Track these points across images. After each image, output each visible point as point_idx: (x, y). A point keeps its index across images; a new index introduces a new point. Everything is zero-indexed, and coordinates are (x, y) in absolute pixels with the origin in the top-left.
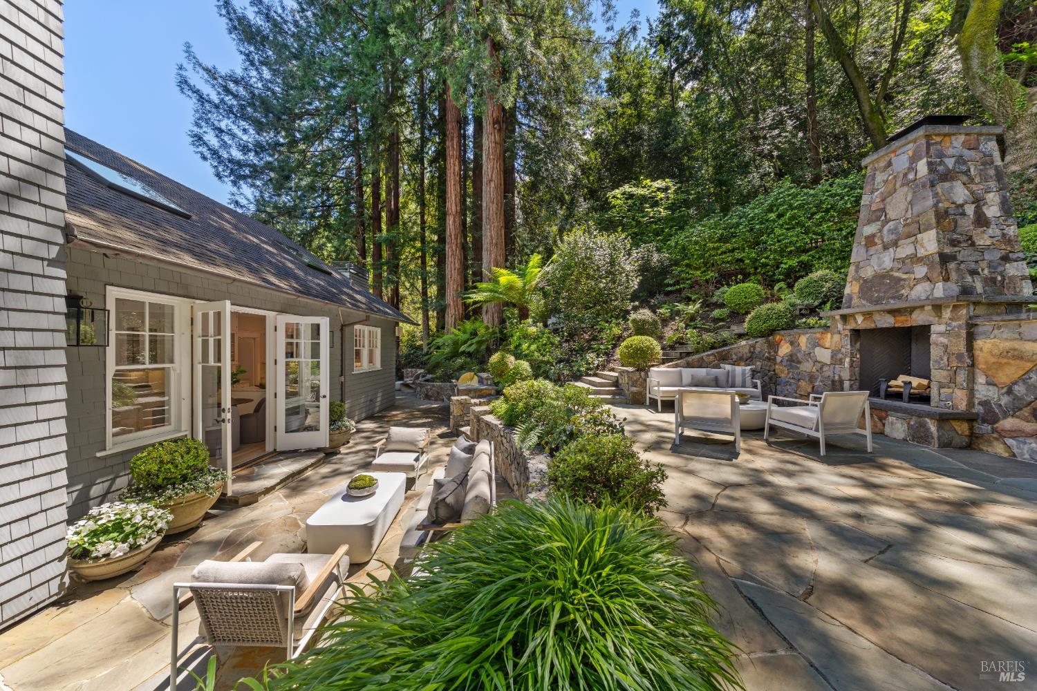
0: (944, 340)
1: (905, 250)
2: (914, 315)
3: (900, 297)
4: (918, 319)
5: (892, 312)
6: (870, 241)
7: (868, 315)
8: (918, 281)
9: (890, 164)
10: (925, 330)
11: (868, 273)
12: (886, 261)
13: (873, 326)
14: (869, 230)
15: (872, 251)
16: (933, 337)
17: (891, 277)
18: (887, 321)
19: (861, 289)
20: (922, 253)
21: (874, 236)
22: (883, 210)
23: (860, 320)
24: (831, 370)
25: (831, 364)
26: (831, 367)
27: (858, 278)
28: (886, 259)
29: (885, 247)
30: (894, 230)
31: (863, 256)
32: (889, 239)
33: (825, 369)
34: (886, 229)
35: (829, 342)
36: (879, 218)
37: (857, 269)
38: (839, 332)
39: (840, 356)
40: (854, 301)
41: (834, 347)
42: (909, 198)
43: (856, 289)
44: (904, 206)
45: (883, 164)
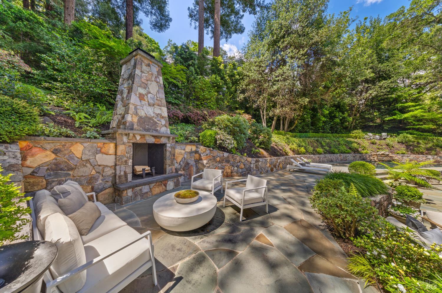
0: (170, 149)
1: (158, 111)
3: (157, 131)
4: (163, 141)
5: (155, 137)
6: (141, 97)
7: (143, 136)
8: (163, 126)
9: (149, 66)
11: (142, 113)
13: (145, 142)
14: (141, 90)
15: (143, 102)
16: (168, 148)
17: (153, 120)
18: (152, 140)
19: (138, 120)
20: (163, 115)
21: (144, 95)
22: (147, 85)
23: (138, 137)
24: (115, 169)
25: (116, 165)
26: (118, 167)
27: (136, 114)
28: (150, 111)
29: (149, 105)
30: (153, 99)
31: (138, 102)
32: (151, 101)
33: (106, 169)
34: (149, 95)
35: (112, 150)
36: (145, 88)
37: (136, 108)
38: (124, 144)
39: (125, 159)
40: (135, 126)
41: (119, 153)
42: (157, 89)
43: (135, 119)
44: (156, 91)
45: (146, 62)
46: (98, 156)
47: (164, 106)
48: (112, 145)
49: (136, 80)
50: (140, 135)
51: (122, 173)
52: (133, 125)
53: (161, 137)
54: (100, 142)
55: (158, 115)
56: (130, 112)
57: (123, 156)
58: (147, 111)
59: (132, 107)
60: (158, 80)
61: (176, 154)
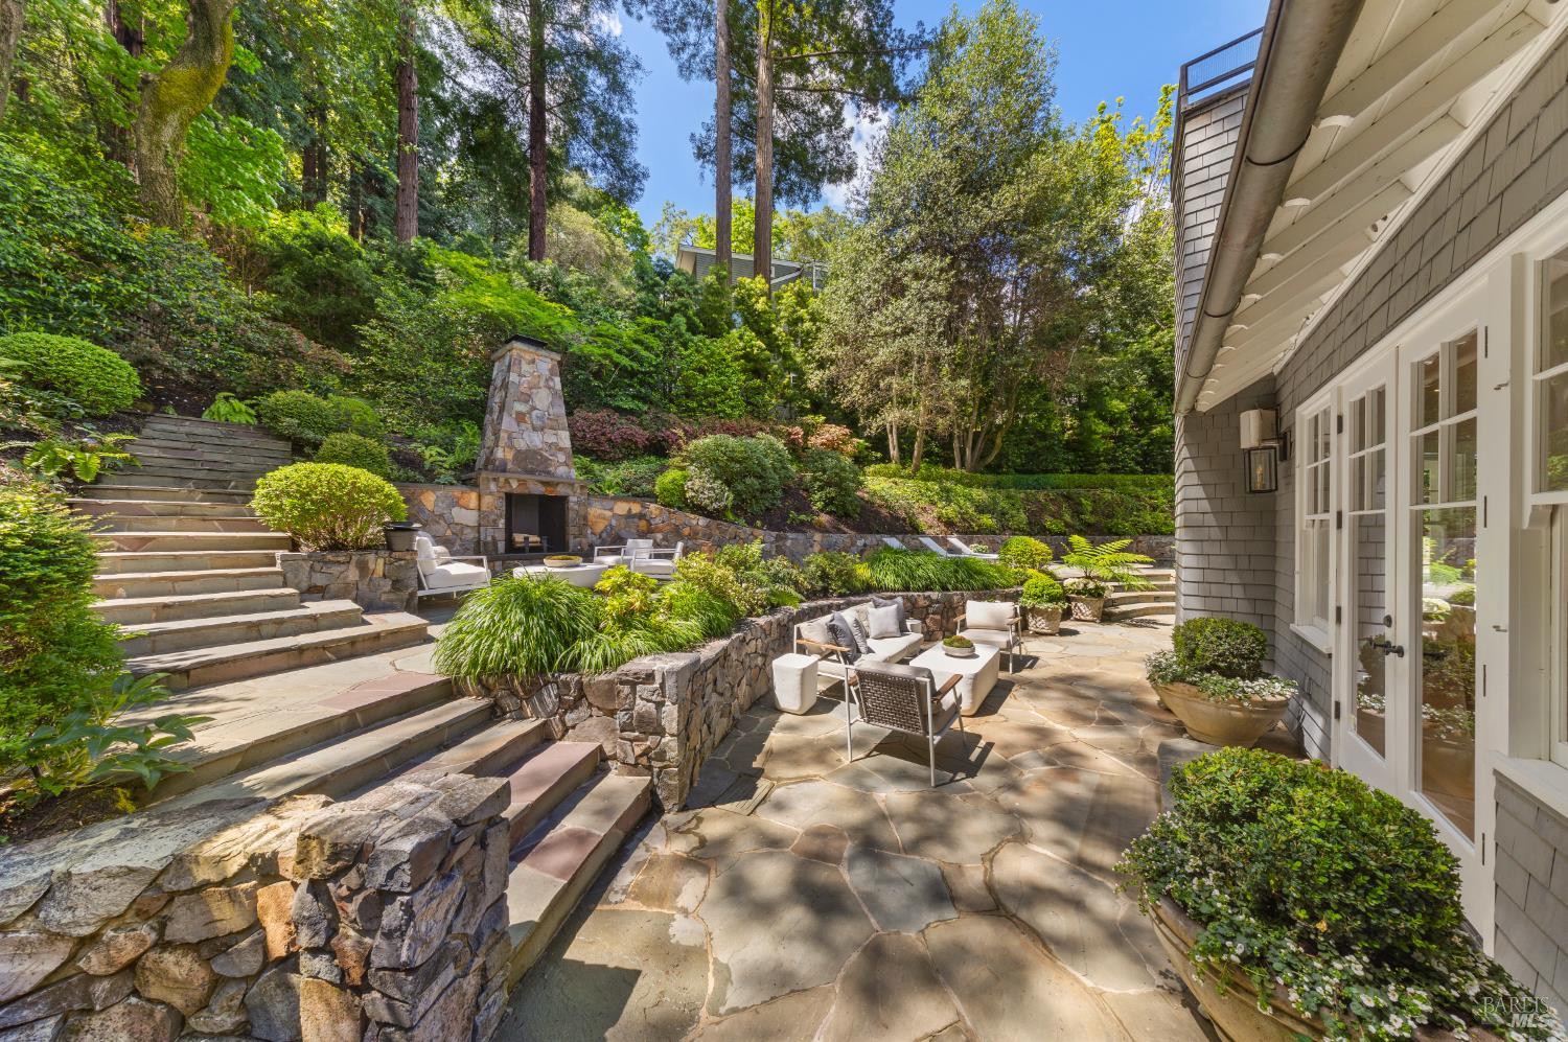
0: (576, 507)
1: (551, 439)
2: (558, 488)
3: (549, 473)
4: (561, 491)
5: (545, 483)
6: (520, 418)
7: (522, 483)
8: (561, 464)
9: (533, 362)
10: (563, 499)
11: (521, 444)
12: (536, 440)
13: (527, 492)
14: (520, 407)
15: (523, 426)
16: (571, 504)
17: (541, 455)
18: (539, 489)
19: (515, 456)
20: (561, 445)
21: (524, 414)
22: (530, 397)
23: (515, 485)
24: (479, 532)
25: (479, 525)
26: (482, 529)
27: (511, 447)
28: (536, 439)
29: (534, 429)
30: (541, 418)
31: (515, 428)
32: (537, 423)
33: (467, 531)
34: (535, 413)
35: (473, 503)
36: (527, 402)
37: (510, 438)
38: (491, 493)
39: (493, 517)
40: (510, 466)
41: (484, 508)
42: (550, 399)
43: (510, 455)
44: (546, 403)
45: (528, 357)
46: (456, 511)
47: (563, 429)
48: (474, 495)
49: (511, 390)
50: (519, 481)
51: (489, 539)
52: (506, 464)
53: (558, 484)
54: (456, 491)
55: (550, 445)
56: (502, 443)
57: (491, 512)
58: (533, 440)
59: (503, 435)
60: (551, 384)
61: (590, 517)
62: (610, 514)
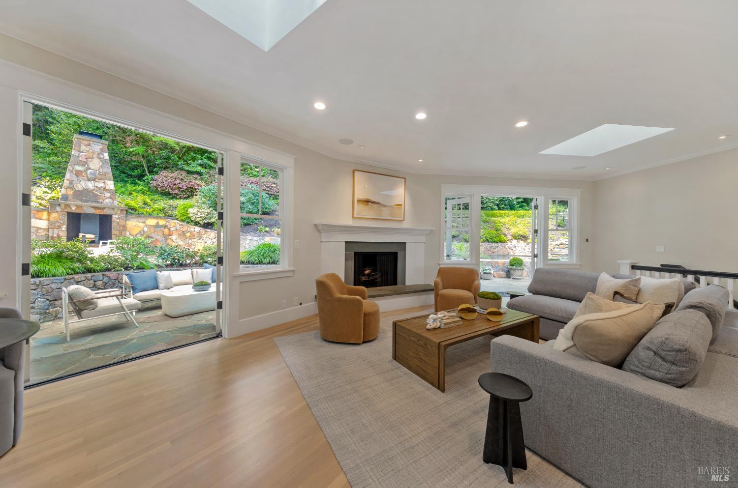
0: (118, 220)
1: (100, 185)
2: (105, 210)
3: (98, 202)
4: (107, 212)
5: (95, 208)
6: (78, 174)
7: (79, 207)
8: (107, 198)
9: (89, 144)
10: (109, 216)
11: (79, 187)
12: (89, 185)
13: (83, 212)
14: (77, 168)
15: (81, 178)
16: (113, 219)
17: (93, 193)
18: (91, 211)
19: (74, 193)
20: (107, 187)
21: (81, 172)
22: (86, 163)
23: (74, 208)
24: (48, 232)
25: (49, 228)
26: (50, 230)
27: (72, 188)
29: (89, 179)
30: (93, 174)
31: (74, 178)
32: (91, 176)
33: (40, 231)
34: (89, 171)
35: (45, 217)
36: (84, 165)
37: (71, 183)
38: (57, 212)
39: (59, 224)
40: (70, 198)
41: (52, 219)
42: (101, 164)
43: (70, 193)
44: (99, 166)
45: (86, 142)
47: (110, 180)
48: (46, 213)
49: (73, 158)
50: (76, 206)
51: (56, 235)
53: (104, 208)
55: (99, 188)
57: (57, 222)
58: (87, 185)
59: (66, 182)
60: (102, 157)
61: (128, 226)
62: (144, 225)
